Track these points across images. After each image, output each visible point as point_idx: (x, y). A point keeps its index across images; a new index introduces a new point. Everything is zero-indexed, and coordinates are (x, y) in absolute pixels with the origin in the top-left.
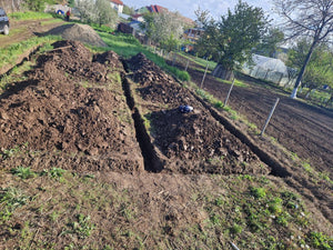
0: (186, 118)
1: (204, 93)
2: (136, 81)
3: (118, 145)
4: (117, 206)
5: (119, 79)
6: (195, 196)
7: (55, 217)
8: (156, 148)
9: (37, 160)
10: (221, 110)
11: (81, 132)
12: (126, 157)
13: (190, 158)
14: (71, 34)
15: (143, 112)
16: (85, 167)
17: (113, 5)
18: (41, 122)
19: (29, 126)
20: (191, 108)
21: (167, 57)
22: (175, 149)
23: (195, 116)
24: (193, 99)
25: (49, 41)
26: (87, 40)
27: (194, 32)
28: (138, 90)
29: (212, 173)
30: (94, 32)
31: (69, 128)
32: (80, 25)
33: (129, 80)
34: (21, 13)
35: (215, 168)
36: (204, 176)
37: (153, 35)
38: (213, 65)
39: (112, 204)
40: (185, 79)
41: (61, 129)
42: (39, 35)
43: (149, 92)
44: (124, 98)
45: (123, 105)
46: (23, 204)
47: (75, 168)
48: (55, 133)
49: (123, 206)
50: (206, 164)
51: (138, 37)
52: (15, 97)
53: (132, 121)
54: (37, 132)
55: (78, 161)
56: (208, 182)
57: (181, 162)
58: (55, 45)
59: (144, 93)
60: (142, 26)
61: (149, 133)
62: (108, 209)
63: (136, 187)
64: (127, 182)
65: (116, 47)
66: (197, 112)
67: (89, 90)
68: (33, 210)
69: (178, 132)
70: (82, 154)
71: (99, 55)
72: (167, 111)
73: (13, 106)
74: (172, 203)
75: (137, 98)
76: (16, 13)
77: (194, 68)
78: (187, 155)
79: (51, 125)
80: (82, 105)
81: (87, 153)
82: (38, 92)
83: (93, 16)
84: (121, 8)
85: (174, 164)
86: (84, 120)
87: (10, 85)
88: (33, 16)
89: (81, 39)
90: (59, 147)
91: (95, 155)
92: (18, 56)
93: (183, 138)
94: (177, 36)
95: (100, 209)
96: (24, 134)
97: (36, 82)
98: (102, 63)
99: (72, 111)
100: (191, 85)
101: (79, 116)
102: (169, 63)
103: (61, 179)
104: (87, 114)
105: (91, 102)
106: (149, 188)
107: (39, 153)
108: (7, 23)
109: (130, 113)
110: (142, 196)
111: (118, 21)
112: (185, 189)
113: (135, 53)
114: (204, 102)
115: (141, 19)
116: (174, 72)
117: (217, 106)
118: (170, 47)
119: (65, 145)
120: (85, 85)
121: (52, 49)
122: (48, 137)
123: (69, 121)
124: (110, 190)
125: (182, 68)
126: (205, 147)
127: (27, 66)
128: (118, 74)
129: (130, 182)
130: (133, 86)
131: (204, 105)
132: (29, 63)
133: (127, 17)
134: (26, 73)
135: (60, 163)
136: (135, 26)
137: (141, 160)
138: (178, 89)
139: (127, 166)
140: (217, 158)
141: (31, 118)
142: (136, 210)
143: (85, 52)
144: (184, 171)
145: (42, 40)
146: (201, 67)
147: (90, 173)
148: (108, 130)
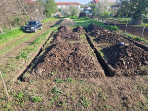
0: (121, 48)
1: (128, 34)
2: (92, 36)
3: (91, 66)
4: (97, 93)
5: (85, 37)
6: (135, 87)
7: (74, 98)
8: (109, 65)
9: (62, 75)
10: (140, 41)
11: (75, 62)
12: (96, 71)
13: (128, 68)
14: (63, 23)
15: (99, 49)
16: (79, 76)
17: (76, 6)
18: (60, 60)
19: (57, 62)
20: (123, 43)
21: (104, 21)
22: (119, 64)
23: (127, 47)
24: (123, 39)
25: (56, 28)
26: (69, 24)
27: (115, 6)
28: (94, 40)
29: (142, 75)
30: (71, 20)
31: (70, 61)
32: (66, 18)
33: (89, 36)
34: (44, 20)
35: (144, 72)
36: (138, 77)
37: (96, 13)
38: (129, 19)
39: (95, 92)
40: (116, 30)
41: (68, 62)
42: (52, 27)
43: (100, 40)
44: (89, 45)
45: (89, 48)
46: (61, 93)
47: (76, 77)
48: (66, 64)
49: (100, 93)
50: (138, 71)
51: (89, 16)
52: (50, 52)
53: (95, 54)
54: (60, 64)
55: (76, 74)
56: (142, 80)
57: (124, 71)
58: (58, 29)
59: (97, 40)
60: (90, 11)
61: (104, 58)
62: (93, 95)
63: (104, 84)
64: (99, 82)
65: (81, 23)
66: (127, 44)
67: (74, 44)
68: (65, 96)
69: (119, 56)
70: (77, 71)
71: (75, 29)
72: (110, 47)
73: (50, 56)
74: (124, 92)
75: (94, 44)
76: (43, 20)
77: (119, 23)
78: (126, 67)
79: (64, 61)
80: (73, 51)
81: (79, 71)
82: (57, 49)
83: (69, 13)
84: (79, 6)
85: (120, 72)
86: (75, 57)
87: (47, 48)
88: (48, 20)
89: (67, 24)
90: (69, 69)
91: (82, 71)
92: (47, 36)
93: (122, 59)
94: (108, 11)
95: (90, 95)
96: (55, 66)
97: (55, 45)
98: (77, 32)
99: (71, 54)
100: (120, 32)
101: (73, 55)
102: (106, 24)
103: (72, 82)
104: (76, 54)
105: (76, 49)
106: (111, 85)
107: (62, 72)
108: (41, 25)
109: (93, 51)
110: (107, 88)
111: (79, 12)
112: (129, 84)
113: (90, 24)
114: (129, 39)
115: (89, 8)
116: (110, 28)
117: (137, 39)
118: (105, 17)
119: (70, 68)
120: (72, 42)
121: (57, 31)
122: (64, 66)
123: (70, 58)
124: (93, 86)
125: (113, 25)
126: (136, 62)
127: (51, 39)
128: (84, 35)
129: (101, 82)
130: (92, 39)
131: (129, 40)
132: (51, 38)
133: (82, 9)
134: (51, 42)
135: (70, 76)
136: (87, 12)
137: (103, 72)
138: (114, 35)
139: (97, 75)
140: (144, 67)
141: (57, 59)
142: (106, 95)
143: (70, 29)
144: (126, 75)
145: (53, 28)
146: (123, 22)
147: (83, 79)
148: (86, 60)
